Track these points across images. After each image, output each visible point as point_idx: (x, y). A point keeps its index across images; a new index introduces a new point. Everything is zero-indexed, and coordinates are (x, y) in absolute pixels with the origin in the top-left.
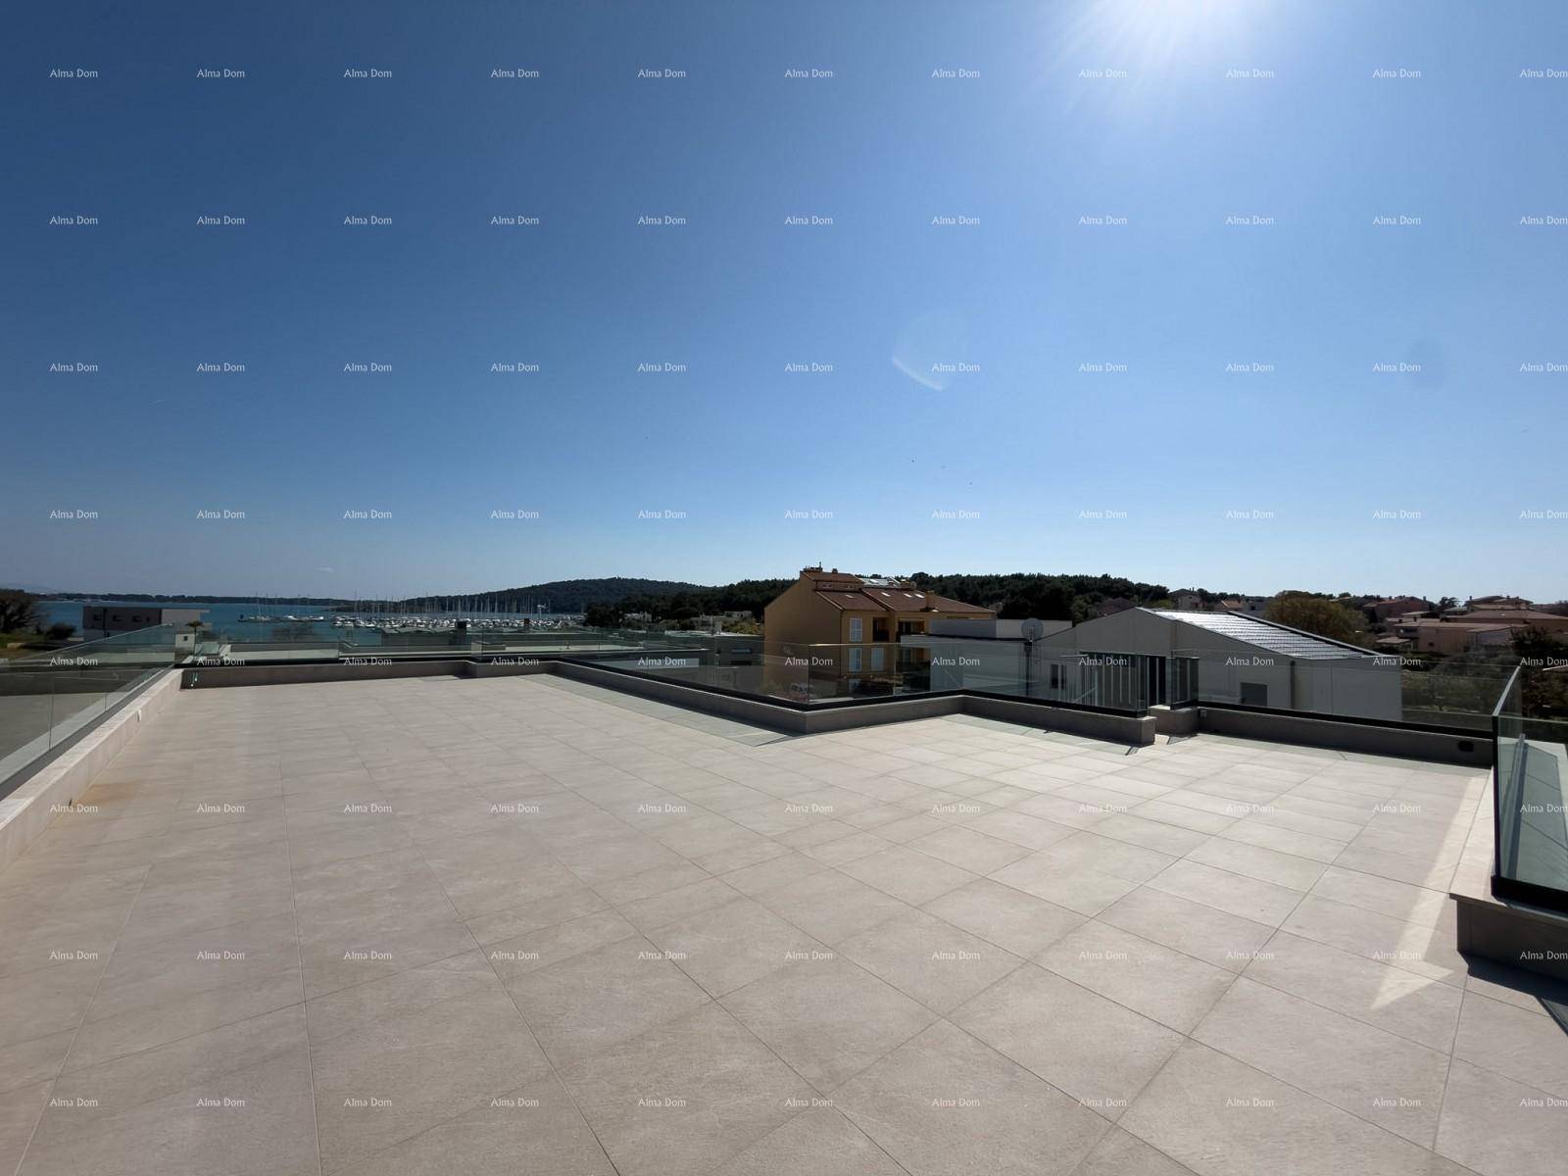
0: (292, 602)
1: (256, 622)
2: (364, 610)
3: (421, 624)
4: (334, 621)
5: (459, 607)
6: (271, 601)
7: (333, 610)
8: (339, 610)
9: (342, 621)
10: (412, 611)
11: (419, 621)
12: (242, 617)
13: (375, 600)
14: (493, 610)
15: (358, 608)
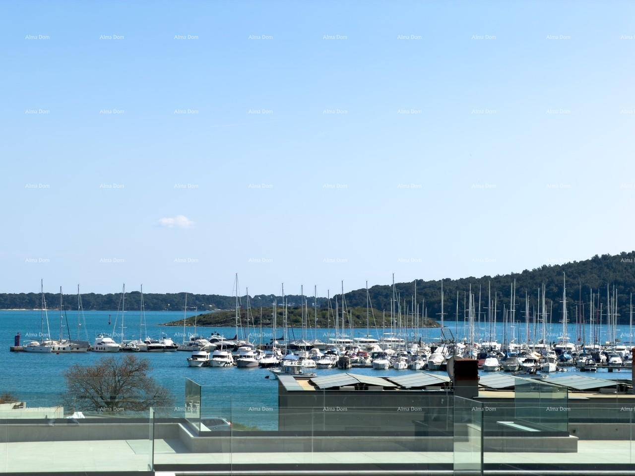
0: (109, 302)
1: (42, 351)
2: (256, 322)
3: (381, 355)
4: (194, 347)
5: (471, 309)
6: (69, 302)
7: (191, 321)
8: (203, 322)
9: (211, 350)
10: (360, 323)
11: (377, 349)
12: (17, 340)
13: (278, 294)
14: (555, 317)
15: (243, 316)
